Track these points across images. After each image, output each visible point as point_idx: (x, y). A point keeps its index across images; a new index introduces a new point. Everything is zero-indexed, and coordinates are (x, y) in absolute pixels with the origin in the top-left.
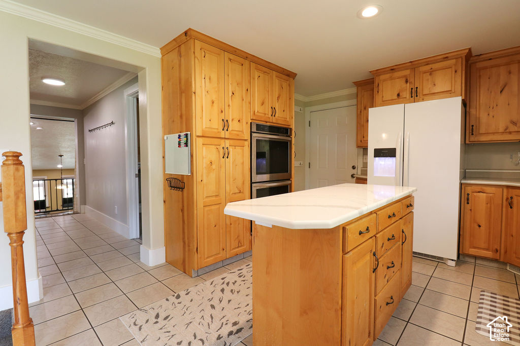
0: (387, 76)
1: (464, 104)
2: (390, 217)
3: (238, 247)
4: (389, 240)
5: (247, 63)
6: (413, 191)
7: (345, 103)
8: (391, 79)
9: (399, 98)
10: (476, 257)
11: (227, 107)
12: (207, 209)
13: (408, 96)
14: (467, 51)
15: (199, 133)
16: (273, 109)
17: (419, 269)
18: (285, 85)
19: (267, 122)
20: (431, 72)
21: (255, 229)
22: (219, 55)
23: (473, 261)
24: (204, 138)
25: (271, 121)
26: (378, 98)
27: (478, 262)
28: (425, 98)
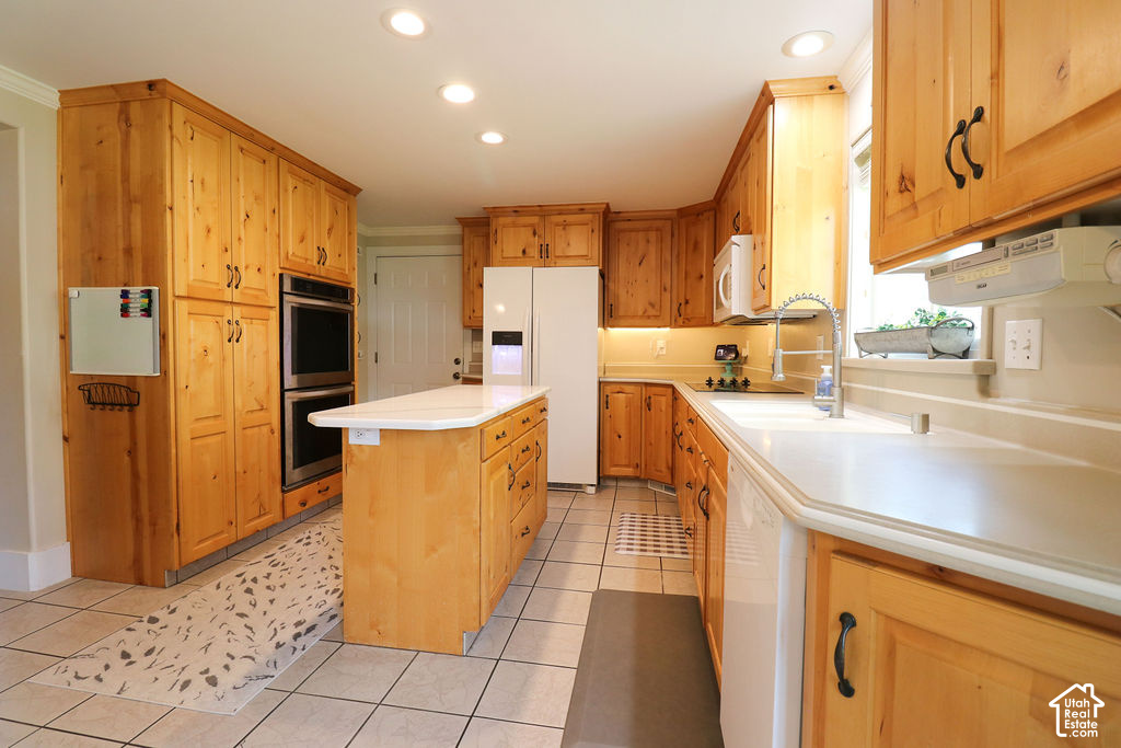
0: (508, 220)
1: (602, 275)
2: (524, 422)
3: (259, 516)
4: (523, 451)
5: (273, 159)
6: (547, 391)
7: (443, 249)
8: (514, 225)
9: (523, 257)
10: (616, 479)
11: (235, 242)
12: (198, 442)
13: (537, 255)
14: (605, 206)
15: (181, 291)
16: (321, 250)
17: (556, 503)
18: (341, 206)
19: (309, 275)
20: (565, 225)
21: (348, 452)
22: (220, 137)
23: (614, 484)
24: (191, 302)
25: (317, 273)
26: (496, 252)
27: (621, 484)
28: (559, 261)
